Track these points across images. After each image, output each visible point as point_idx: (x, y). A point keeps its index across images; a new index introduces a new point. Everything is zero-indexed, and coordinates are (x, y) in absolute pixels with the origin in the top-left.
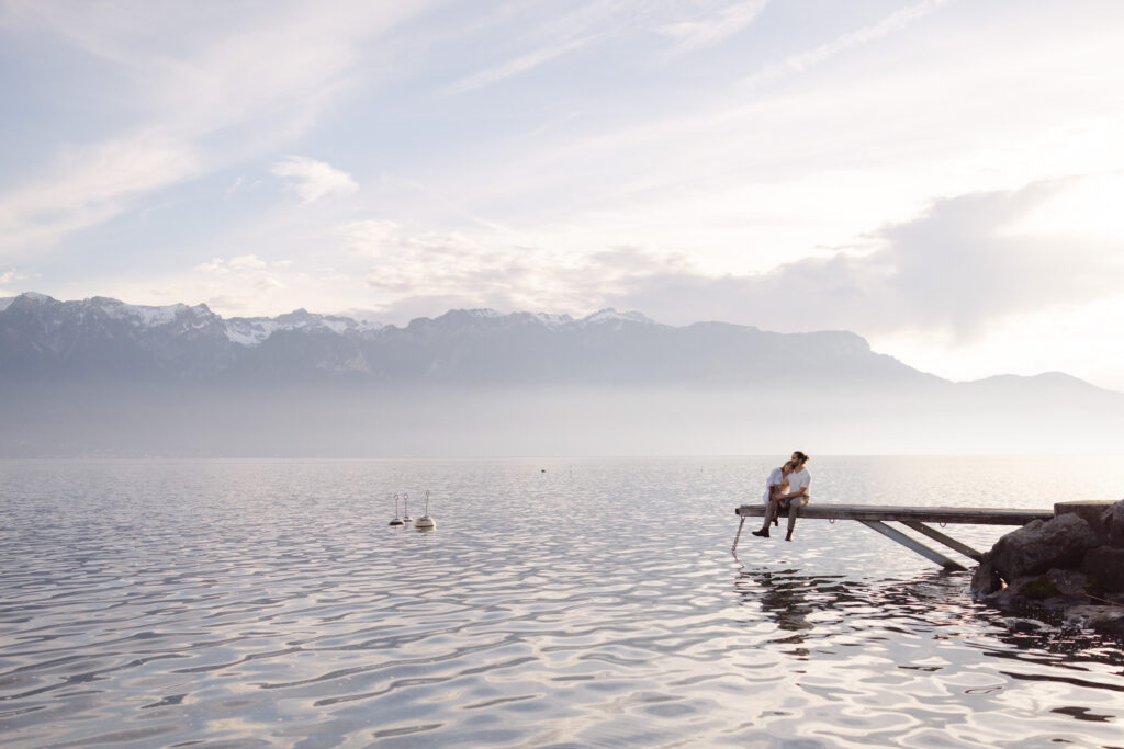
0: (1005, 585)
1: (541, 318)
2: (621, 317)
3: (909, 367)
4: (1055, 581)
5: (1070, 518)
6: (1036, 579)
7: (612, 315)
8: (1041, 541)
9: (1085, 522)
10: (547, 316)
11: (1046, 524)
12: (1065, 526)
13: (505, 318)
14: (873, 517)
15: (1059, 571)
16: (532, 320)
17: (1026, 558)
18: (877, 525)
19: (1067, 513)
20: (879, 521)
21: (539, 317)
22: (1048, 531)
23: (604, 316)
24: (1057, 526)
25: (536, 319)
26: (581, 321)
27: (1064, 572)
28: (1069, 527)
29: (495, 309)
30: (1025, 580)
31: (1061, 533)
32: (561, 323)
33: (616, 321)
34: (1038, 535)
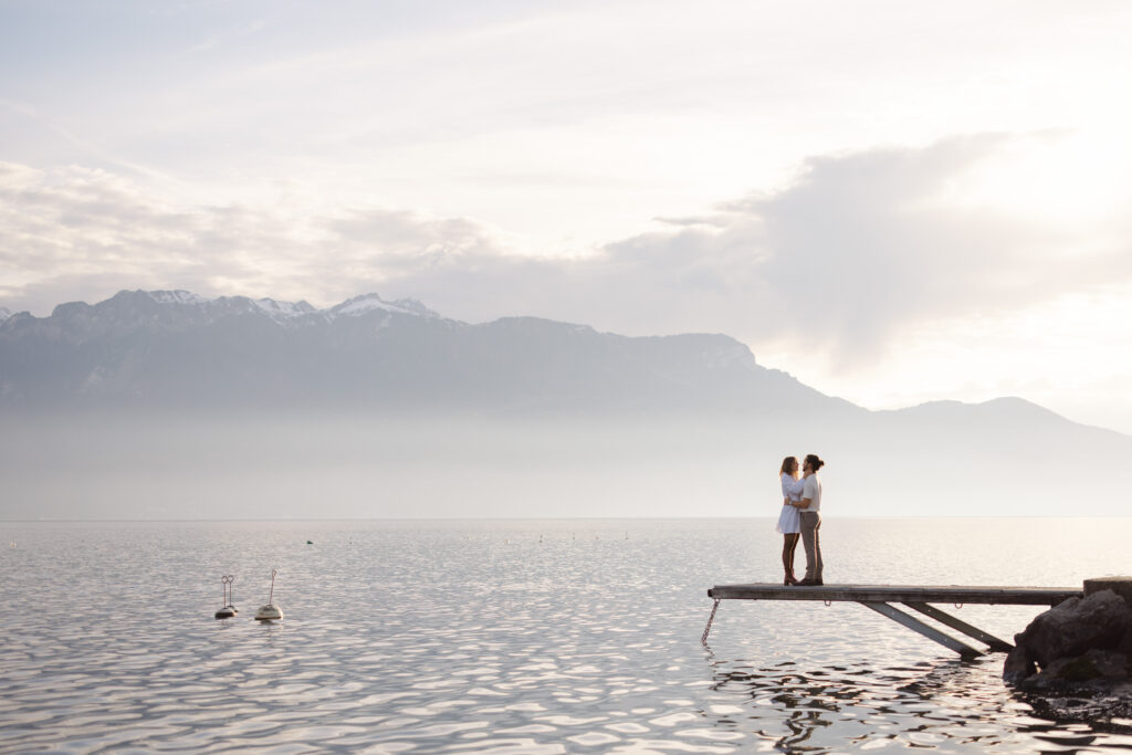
0: (1039, 670)
1: (266, 307)
2: (387, 308)
3: (809, 388)
4: (1095, 662)
5: (1107, 594)
6: (1075, 660)
7: (375, 304)
8: (1078, 620)
9: (1122, 599)
10: (274, 304)
11: (1083, 602)
12: (1103, 603)
13: (208, 304)
14: (875, 598)
15: (1098, 652)
16: (250, 310)
17: (1064, 638)
18: (882, 607)
19: (1104, 589)
20: (884, 602)
21: (261, 305)
22: (1085, 609)
23: (362, 305)
24: (1094, 603)
25: (256, 308)
26: (327, 313)
27: (1103, 652)
28: (1106, 604)
29: (193, 292)
30: (1063, 662)
31: (1099, 612)
32: (296, 315)
33: (381, 313)
34: (1075, 614)
